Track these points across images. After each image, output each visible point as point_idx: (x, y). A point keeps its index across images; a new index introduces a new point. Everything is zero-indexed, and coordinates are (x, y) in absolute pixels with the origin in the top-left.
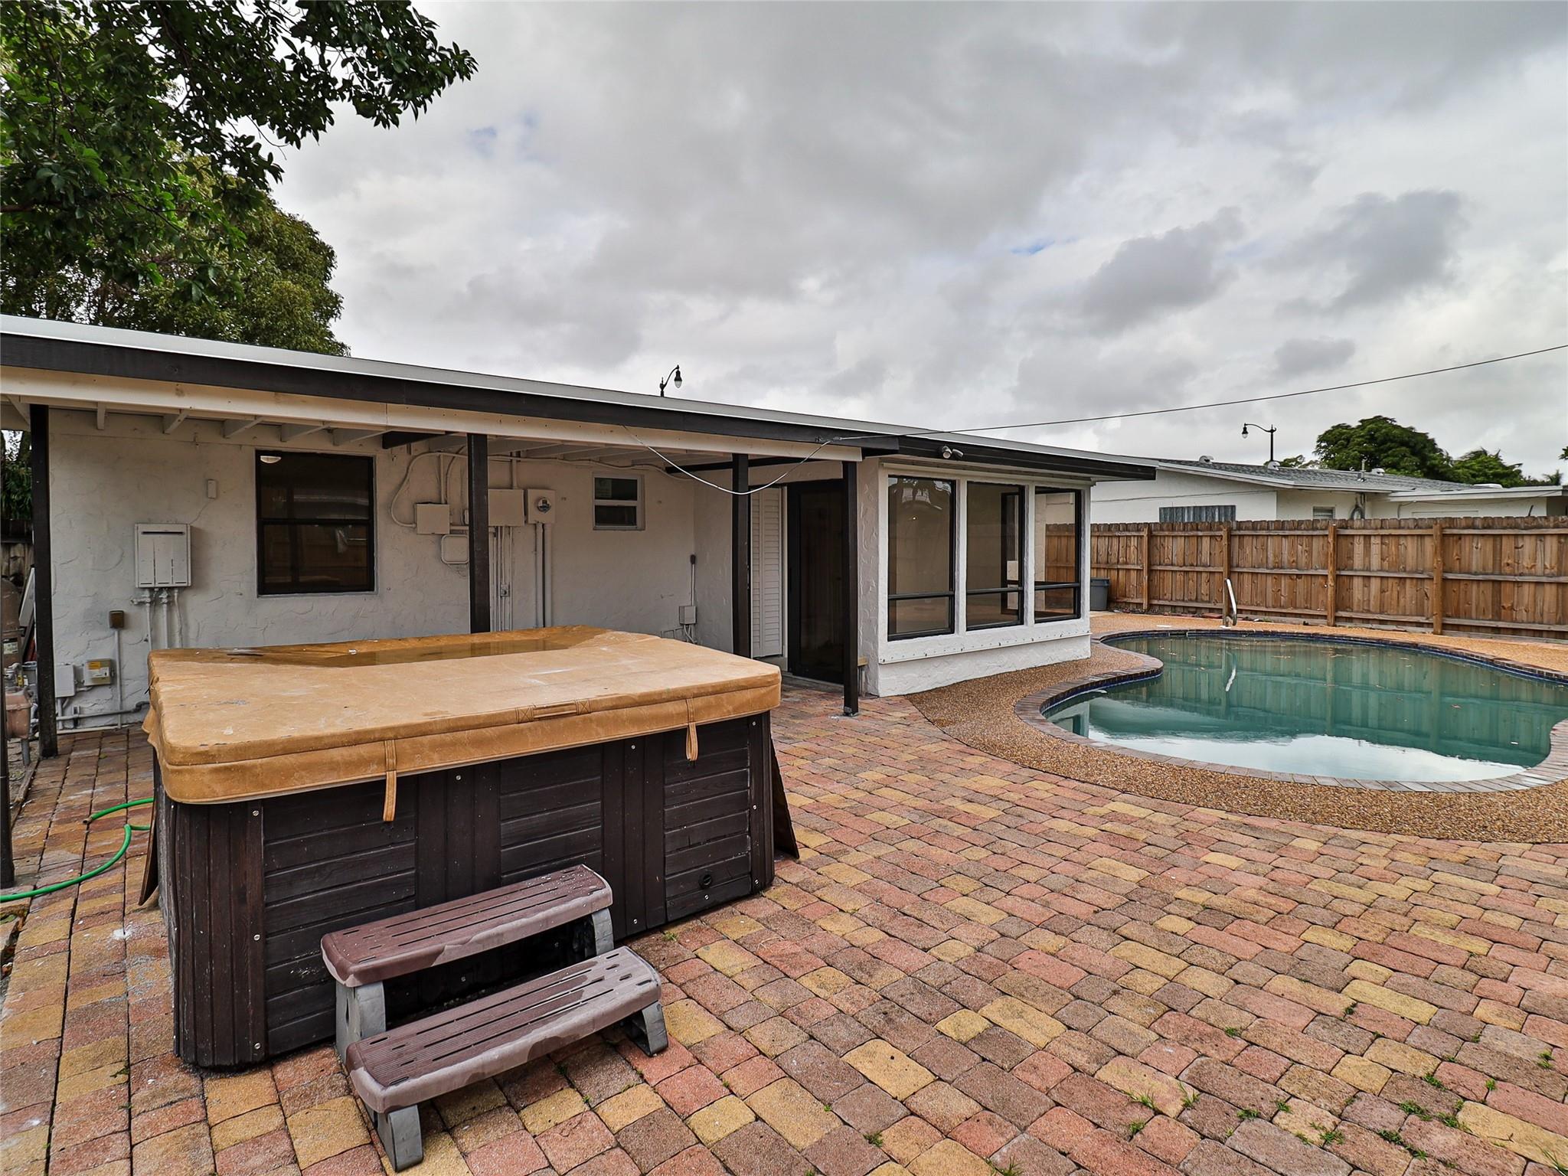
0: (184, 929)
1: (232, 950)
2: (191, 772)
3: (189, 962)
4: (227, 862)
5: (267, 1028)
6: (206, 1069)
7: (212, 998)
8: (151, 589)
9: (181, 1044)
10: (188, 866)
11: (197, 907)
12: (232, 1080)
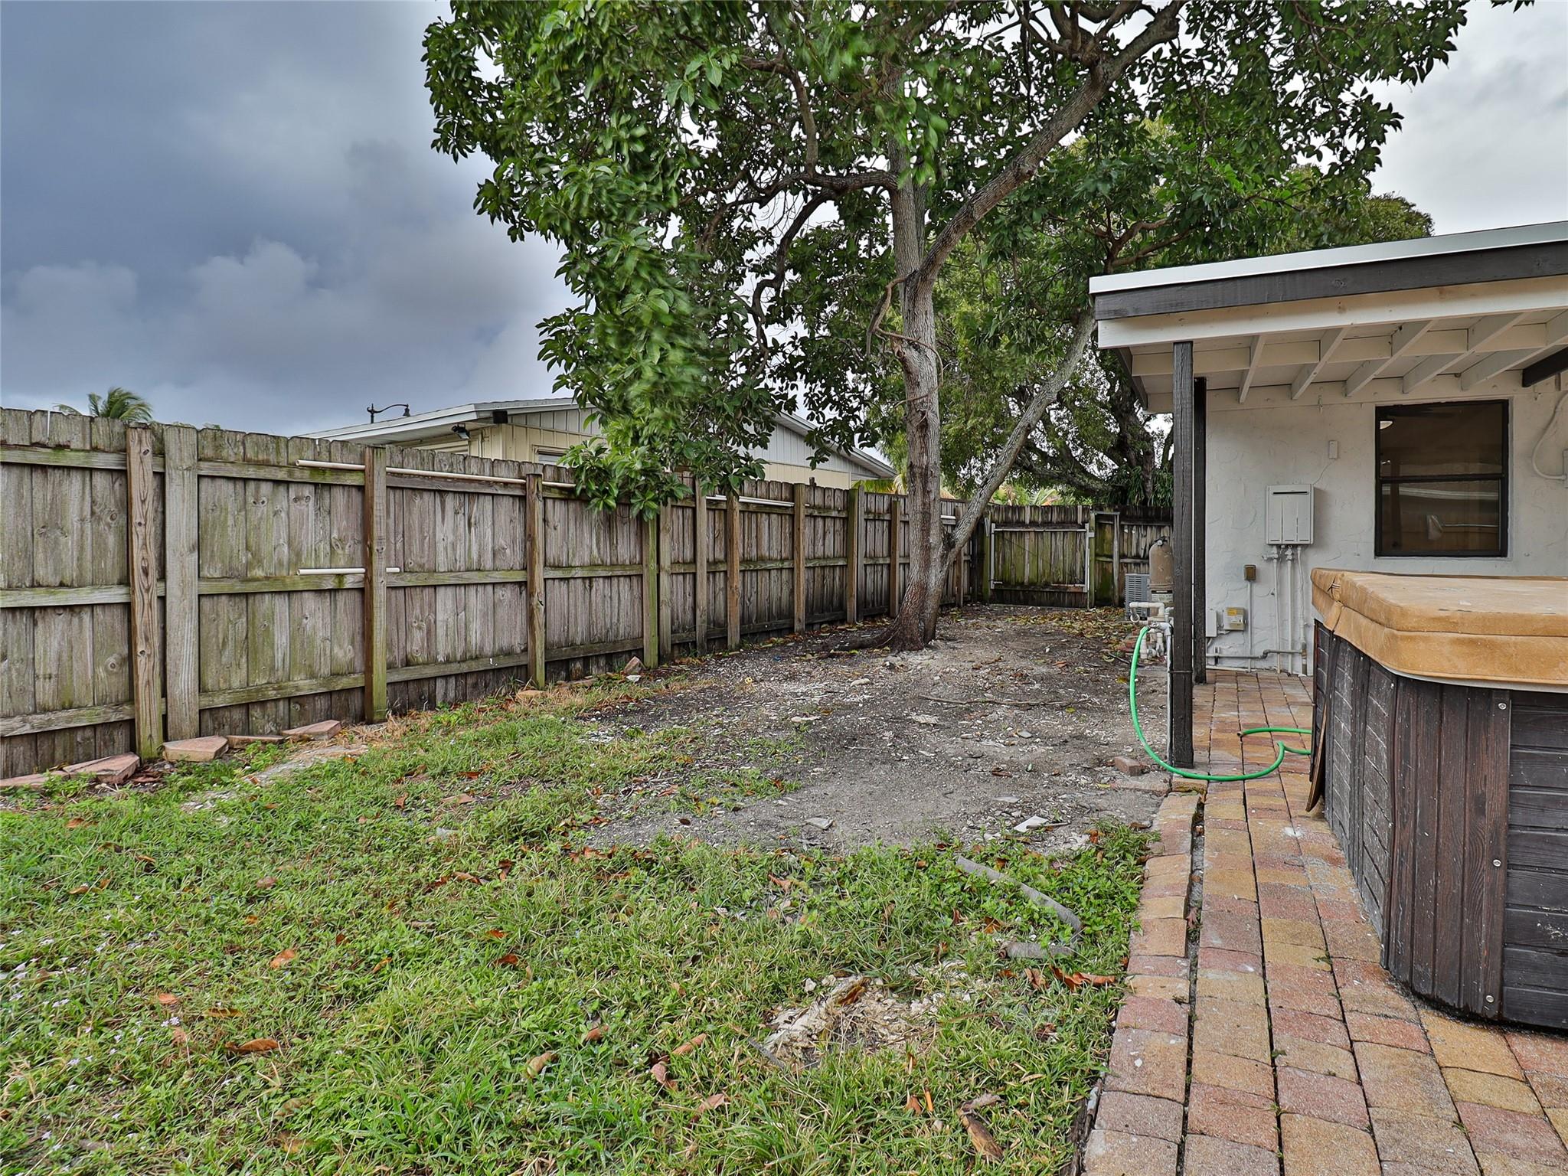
0: (1404, 825)
1: (1464, 866)
2: (1426, 640)
3: (1408, 866)
4: (1462, 758)
5: (1502, 984)
6: (1419, 996)
7: (1435, 917)
8: (1279, 546)
9: (1392, 956)
10: (1412, 753)
11: (1422, 802)
12: (1455, 1025)
